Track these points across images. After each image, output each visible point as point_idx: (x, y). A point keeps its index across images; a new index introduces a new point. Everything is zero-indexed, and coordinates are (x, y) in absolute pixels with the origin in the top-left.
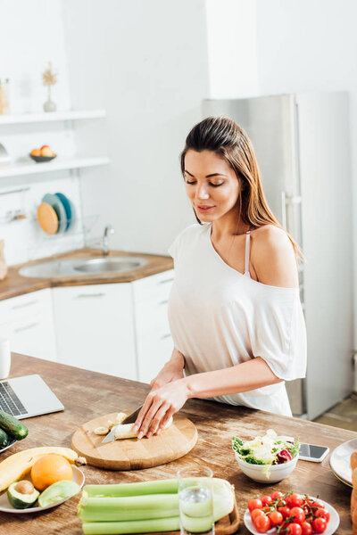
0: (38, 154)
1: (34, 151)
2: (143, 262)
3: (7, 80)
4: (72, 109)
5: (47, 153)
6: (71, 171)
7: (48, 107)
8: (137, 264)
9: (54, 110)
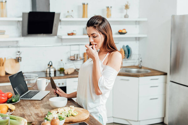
0: (120, 32)
1: (120, 30)
2: (149, 71)
3: (111, 7)
4: (139, 18)
5: (124, 31)
6: (136, 38)
7: (126, 16)
8: (147, 72)
9: (128, 17)
